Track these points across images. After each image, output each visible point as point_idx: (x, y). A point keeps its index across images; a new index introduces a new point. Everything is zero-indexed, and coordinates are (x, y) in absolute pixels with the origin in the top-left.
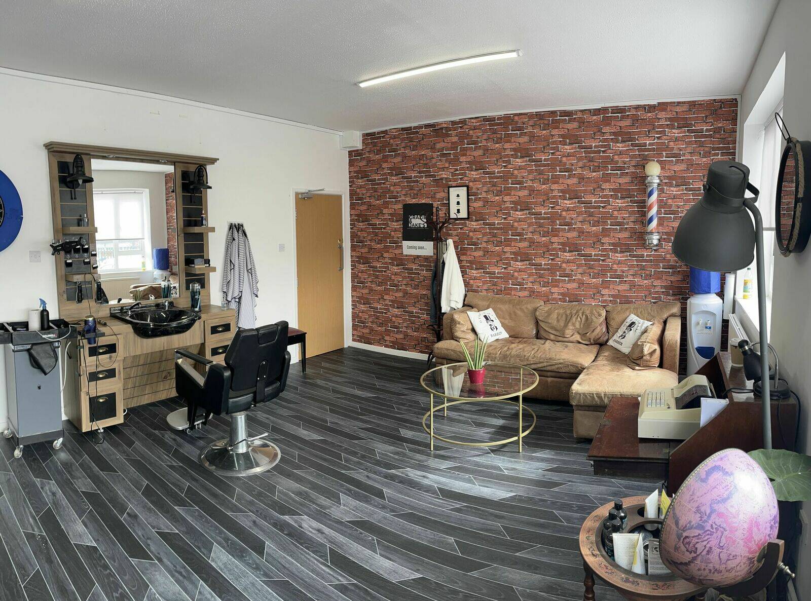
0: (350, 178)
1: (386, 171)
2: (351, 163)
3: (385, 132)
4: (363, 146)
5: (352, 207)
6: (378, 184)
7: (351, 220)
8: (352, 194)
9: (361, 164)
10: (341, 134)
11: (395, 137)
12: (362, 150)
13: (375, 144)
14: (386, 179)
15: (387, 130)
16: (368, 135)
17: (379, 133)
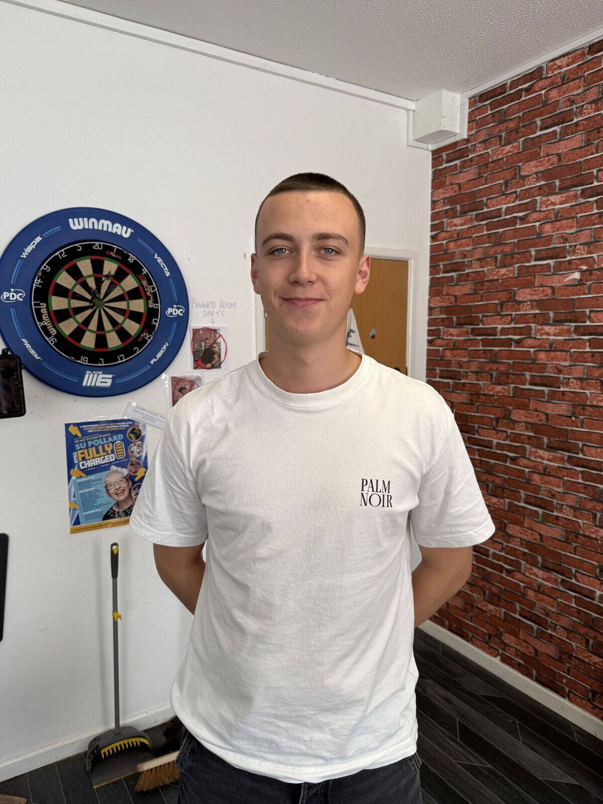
0: (434, 217)
1: (533, 184)
2: (438, 180)
3: (536, 74)
4: (470, 129)
5: (436, 287)
6: (506, 223)
7: (431, 323)
8: (437, 256)
9: (463, 178)
10: (412, 105)
11: (565, 79)
12: (467, 141)
13: (501, 117)
14: (531, 207)
15: (540, 69)
16: (483, 96)
17: (515, 83)
